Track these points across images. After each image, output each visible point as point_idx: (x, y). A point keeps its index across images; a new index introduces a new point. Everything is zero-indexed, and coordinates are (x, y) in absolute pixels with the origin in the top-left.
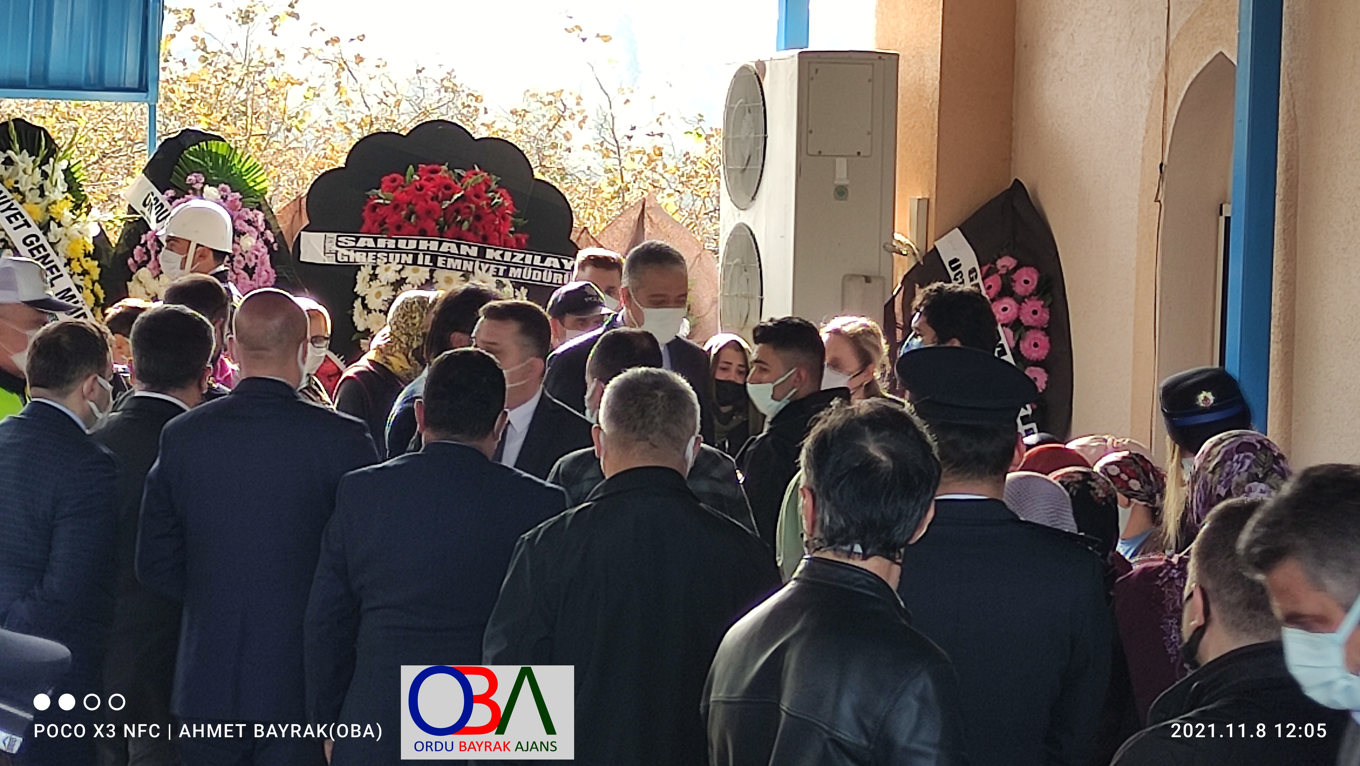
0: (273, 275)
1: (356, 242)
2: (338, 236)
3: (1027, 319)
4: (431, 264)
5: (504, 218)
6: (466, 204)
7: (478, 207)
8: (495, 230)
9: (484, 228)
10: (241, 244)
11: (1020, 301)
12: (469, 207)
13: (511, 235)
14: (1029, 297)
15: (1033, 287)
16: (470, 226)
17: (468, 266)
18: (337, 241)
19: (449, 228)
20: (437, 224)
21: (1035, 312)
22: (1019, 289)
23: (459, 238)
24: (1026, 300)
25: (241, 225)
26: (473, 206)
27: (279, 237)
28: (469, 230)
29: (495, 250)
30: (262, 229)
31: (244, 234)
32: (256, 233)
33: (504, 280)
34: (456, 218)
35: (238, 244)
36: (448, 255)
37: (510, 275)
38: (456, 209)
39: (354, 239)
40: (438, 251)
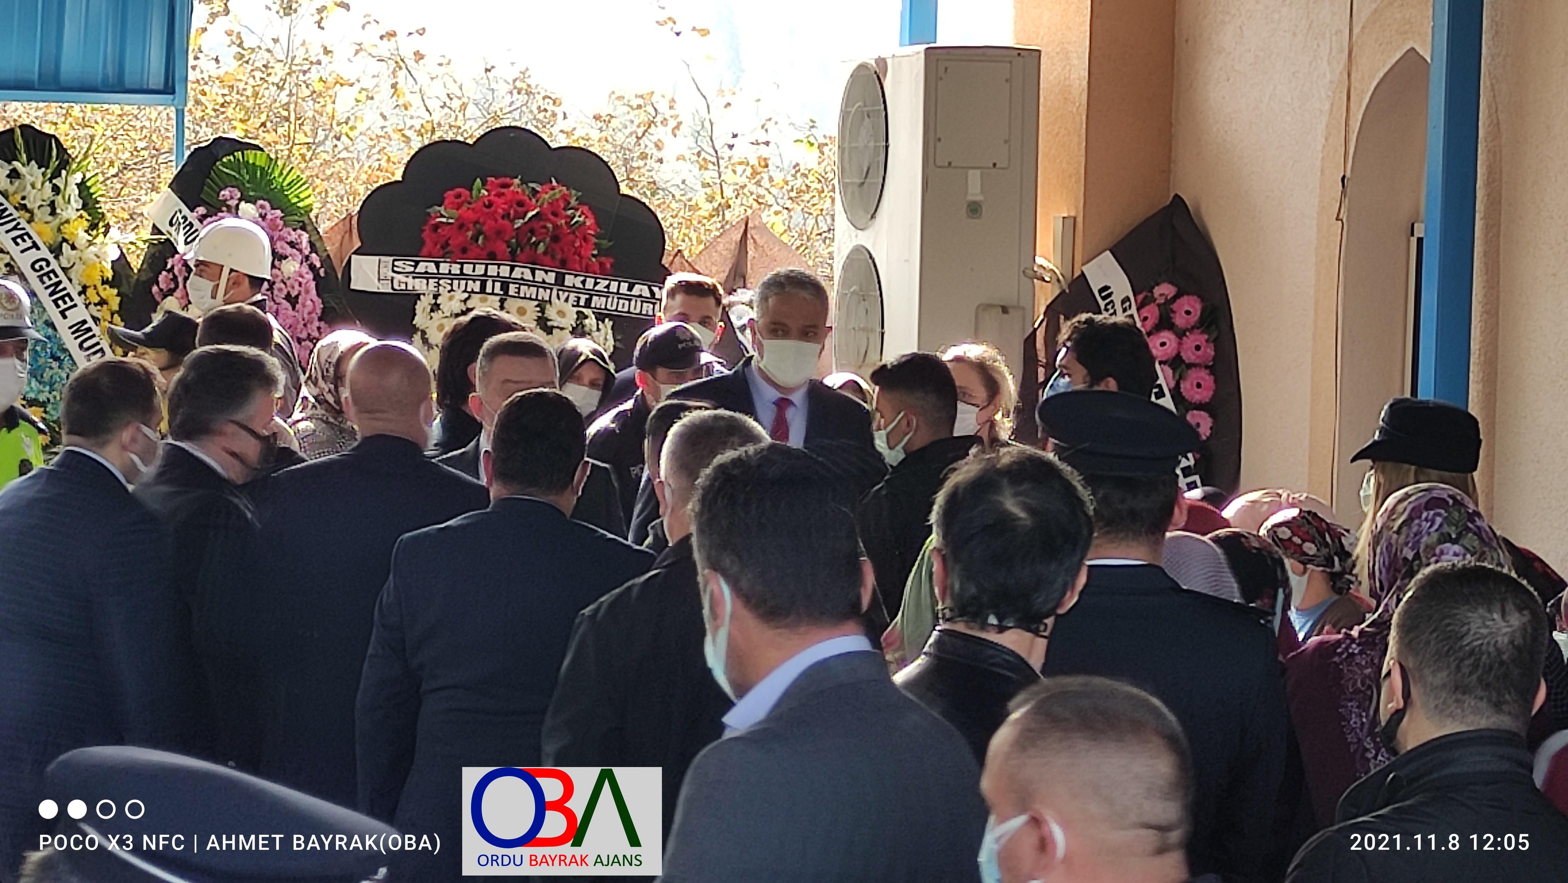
0: (320, 306)
1: (415, 267)
2: (394, 260)
3: (1189, 356)
4: (502, 293)
5: (585, 239)
6: (542, 223)
7: (556, 227)
8: (574, 253)
9: (562, 250)
10: (282, 268)
11: (1181, 334)
12: (545, 227)
13: (594, 259)
14: (1192, 329)
15: (1196, 318)
16: (547, 248)
17: (544, 294)
18: (393, 266)
19: (522, 250)
20: (508, 247)
21: (1198, 348)
22: (1180, 320)
23: (534, 263)
24: (1188, 333)
25: (282, 247)
26: (550, 226)
27: (327, 261)
28: (545, 253)
29: (576, 276)
30: (307, 252)
31: (286, 257)
32: (300, 257)
33: (586, 311)
34: (531, 239)
35: (279, 269)
36: (522, 281)
37: (593, 305)
38: (530, 228)
39: (413, 263)
40: (509, 278)
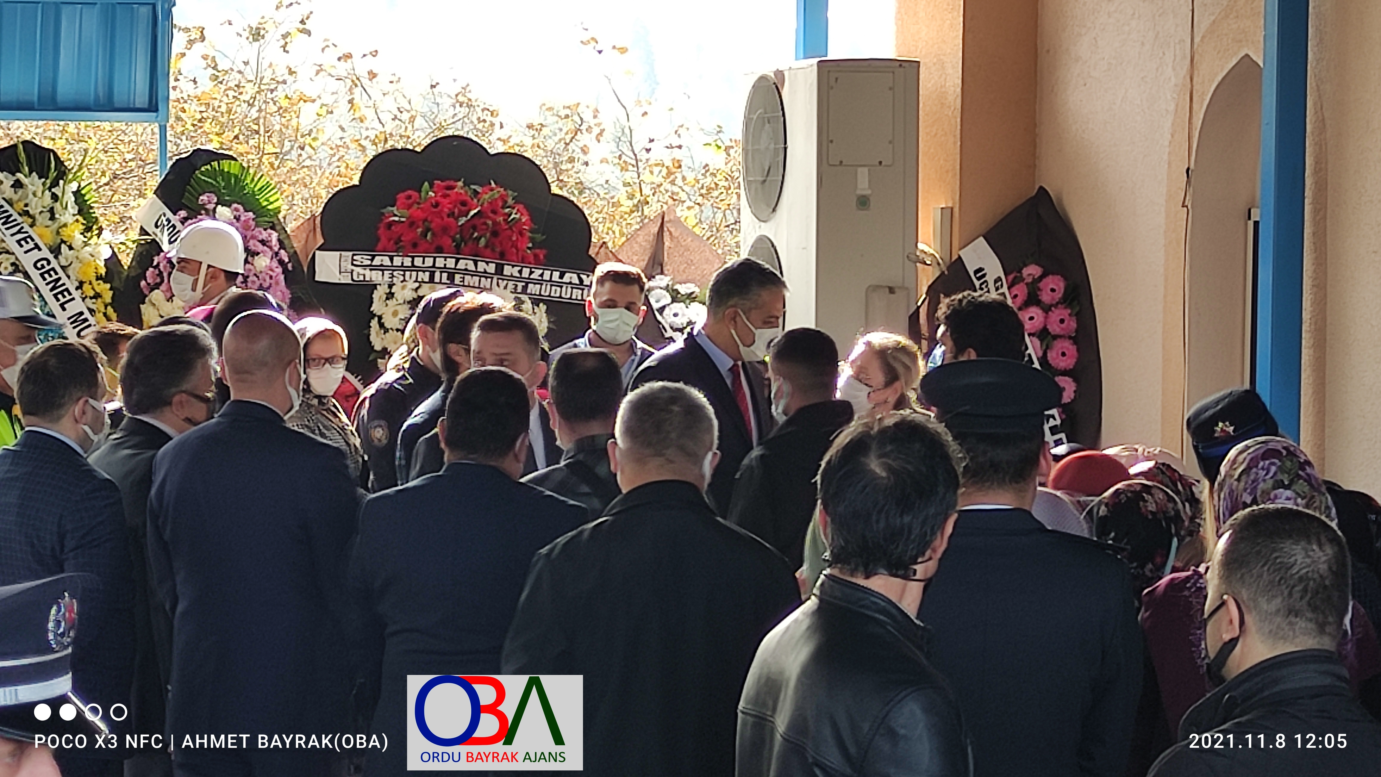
0: (289, 296)
1: (372, 260)
2: (354, 255)
3: (1054, 328)
4: (448, 282)
5: (521, 233)
6: (482, 220)
7: (495, 223)
8: (512, 246)
9: (501, 244)
10: (254, 264)
11: (1047, 309)
12: (485, 224)
13: (529, 251)
14: (1056, 305)
15: (1060, 295)
16: (487, 242)
17: (485, 283)
18: (353, 260)
19: (465, 244)
20: (454, 241)
21: (1062, 321)
22: (1046, 297)
23: (476, 255)
24: (1053, 309)
25: (254, 245)
26: (490, 222)
27: (294, 256)
28: (486, 246)
29: (513, 266)
30: (276, 249)
31: (258, 254)
32: (270, 253)
33: (523, 297)
34: (473, 234)
36: (466, 272)
37: (529, 291)
38: (472, 225)
39: (369, 257)
40: (455, 269)
